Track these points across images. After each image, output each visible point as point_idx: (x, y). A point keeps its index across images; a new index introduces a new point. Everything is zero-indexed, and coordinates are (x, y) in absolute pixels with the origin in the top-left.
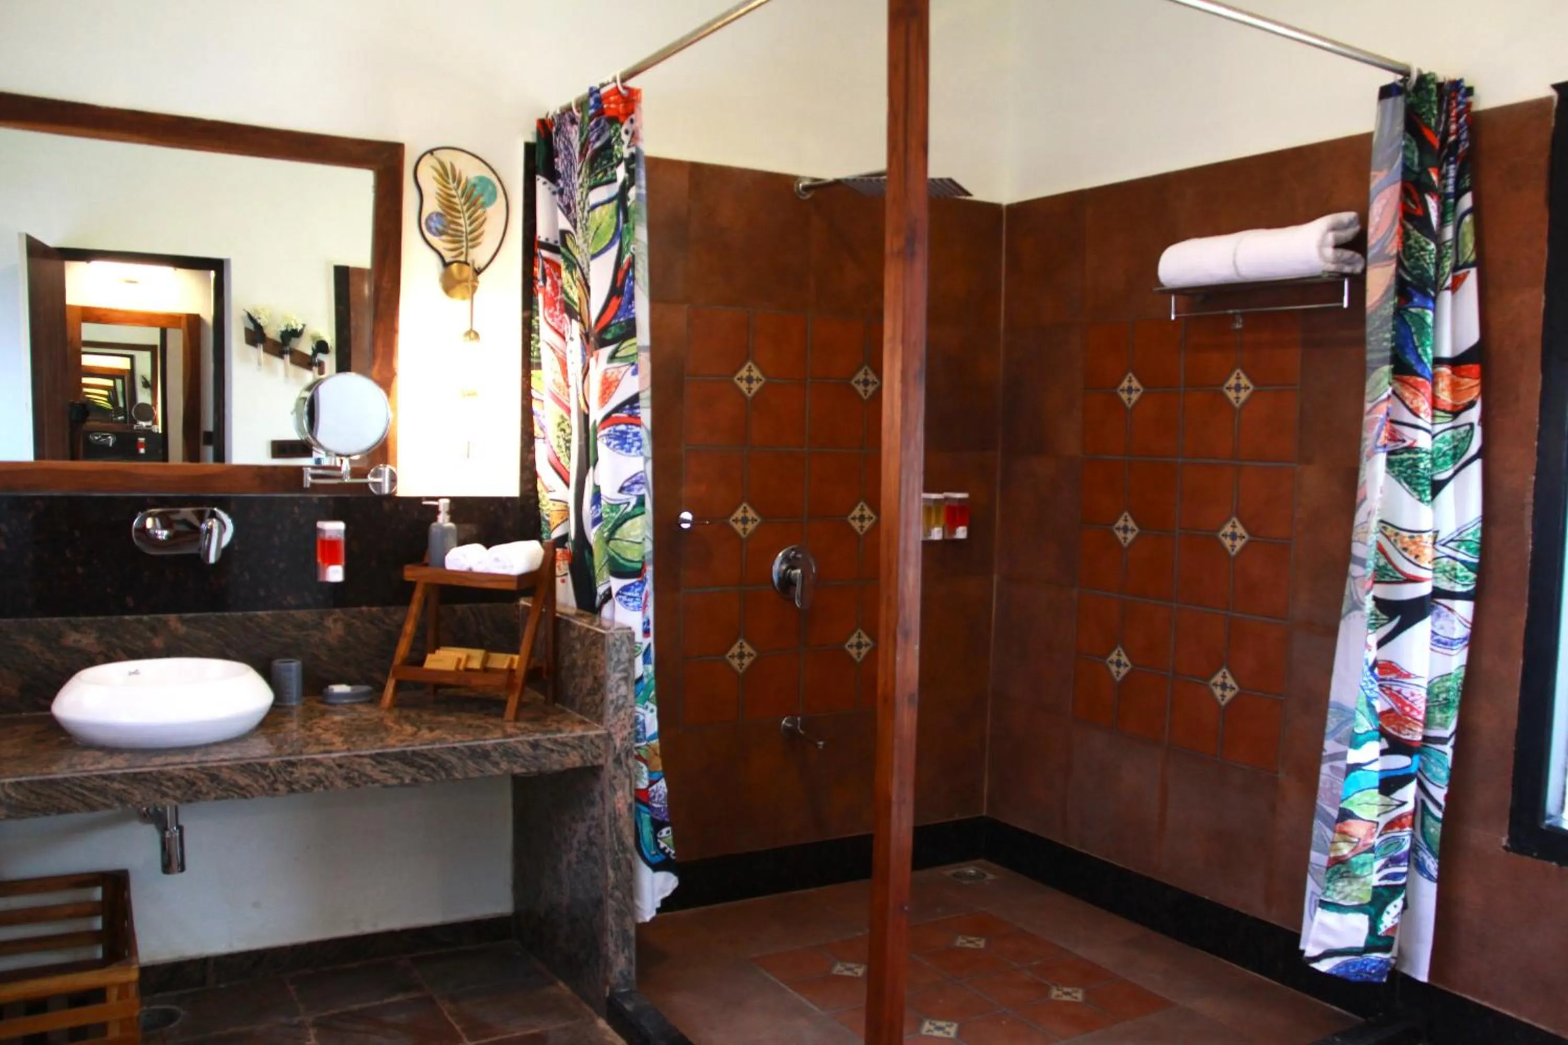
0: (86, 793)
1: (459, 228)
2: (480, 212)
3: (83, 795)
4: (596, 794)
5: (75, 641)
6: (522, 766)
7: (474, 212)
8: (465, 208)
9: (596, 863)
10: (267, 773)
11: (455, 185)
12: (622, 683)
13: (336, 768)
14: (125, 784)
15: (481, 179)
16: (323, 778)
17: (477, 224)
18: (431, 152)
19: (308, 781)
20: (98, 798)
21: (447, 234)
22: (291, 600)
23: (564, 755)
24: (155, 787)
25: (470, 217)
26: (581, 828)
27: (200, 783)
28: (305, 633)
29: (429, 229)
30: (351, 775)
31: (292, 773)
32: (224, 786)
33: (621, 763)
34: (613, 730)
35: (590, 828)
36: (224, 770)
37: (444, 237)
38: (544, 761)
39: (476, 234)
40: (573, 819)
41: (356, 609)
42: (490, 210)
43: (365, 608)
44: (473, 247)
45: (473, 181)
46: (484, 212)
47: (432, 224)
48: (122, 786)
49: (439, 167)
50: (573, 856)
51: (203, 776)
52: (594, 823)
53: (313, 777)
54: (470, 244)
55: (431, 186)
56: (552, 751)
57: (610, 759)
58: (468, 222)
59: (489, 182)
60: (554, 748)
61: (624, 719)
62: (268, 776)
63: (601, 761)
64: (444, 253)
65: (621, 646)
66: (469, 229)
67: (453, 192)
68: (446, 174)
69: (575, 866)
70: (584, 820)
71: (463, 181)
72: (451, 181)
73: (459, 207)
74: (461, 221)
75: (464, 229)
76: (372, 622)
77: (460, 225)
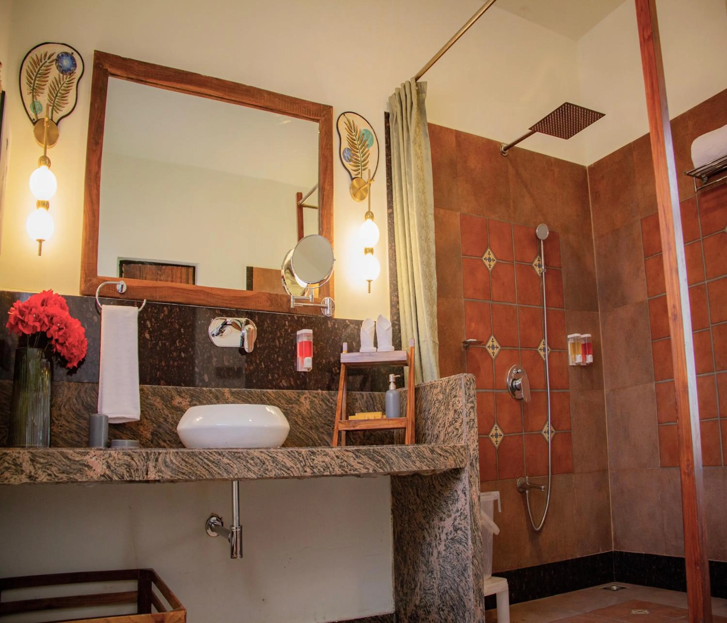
0: (210, 464)
1: (358, 158)
2: (367, 149)
3: (208, 465)
4: (460, 492)
5: (179, 403)
6: (427, 465)
7: (364, 149)
8: (360, 147)
9: (460, 543)
10: (301, 459)
11: (355, 133)
12: (472, 410)
13: (336, 459)
14: (230, 460)
15: (366, 130)
16: (329, 465)
17: (366, 155)
18: (344, 114)
19: (322, 467)
20: (216, 469)
21: (352, 161)
22: (284, 383)
23: (446, 458)
24: (245, 463)
25: (362, 153)
26: (448, 523)
27: (267, 463)
28: (290, 406)
29: (344, 157)
30: (343, 464)
31: (313, 460)
32: (280, 466)
33: (474, 466)
34: (469, 443)
35: (455, 519)
36: (280, 454)
37: (351, 163)
38: (437, 462)
39: (365, 162)
40: (441, 519)
41: (315, 391)
42: (371, 149)
43: (320, 391)
44: (364, 170)
45: (363, 132)
46: (368, 150)
47: (346, 154)
48: (228, 461)
49: (347, 123)
50: (442, 548)
51: (269, 458)
52: (459, 514)
53: (324, 464)
54: (363, 168)
55: (344, 134)
56: (441, 455)
57: (468, 464)
58: (362, 155)
59: (370, 133)
60: (442, 453)
61: (473, 436)
62: (301, 461)
63: (462, 465)
64: (351, 171)
65: (470, 385)
66: (362, 159)
67: (354, 138)
68: (351, 128)
69: (444, 553)
70: (449, 516)
71: (358, 132)
72: (353, 131)
73: (357, 146)
74: (358, 154)
75: (359, 159)
76: (323, 400)
77: (358, 157)
